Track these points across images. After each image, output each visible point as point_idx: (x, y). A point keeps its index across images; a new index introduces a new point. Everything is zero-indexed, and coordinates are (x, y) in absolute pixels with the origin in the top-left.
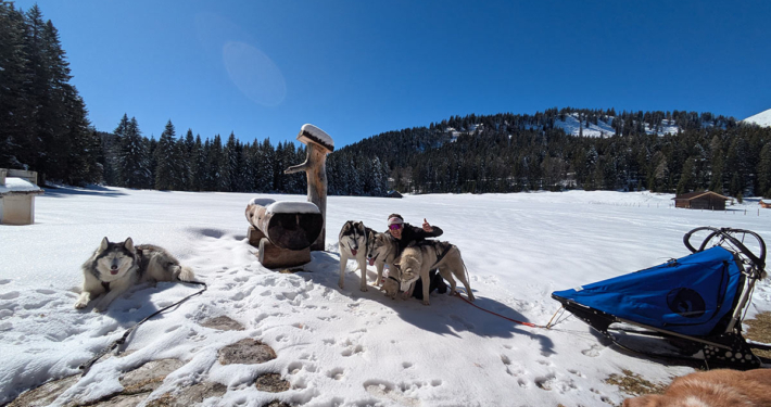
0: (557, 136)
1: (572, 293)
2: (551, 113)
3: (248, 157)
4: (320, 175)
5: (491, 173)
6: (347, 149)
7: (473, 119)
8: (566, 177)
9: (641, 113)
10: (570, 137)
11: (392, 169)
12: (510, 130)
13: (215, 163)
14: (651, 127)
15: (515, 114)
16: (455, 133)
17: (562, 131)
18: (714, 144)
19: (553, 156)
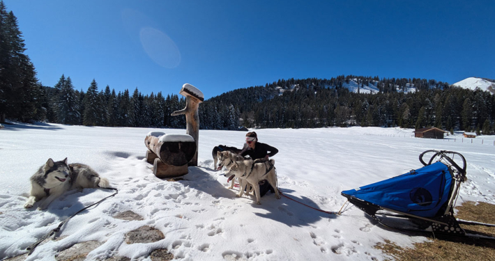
0: (344, 93)
1: (353, 192)
2: (340, 78)
3: (147, 105)
4: (195, 117)
5: (304, 115)
6: (213, 99)
7: (292, 81)
8: (349, 118)
9: (394, 79)
10: (352, 93)
11: (241, 112)
12: (315, 89)
13: (124, 108)
14: (400, 88)
15: (319, 78)
16: (282, 90)
17: (347, 89)
18: (436, 99)
19: (342, 105)
